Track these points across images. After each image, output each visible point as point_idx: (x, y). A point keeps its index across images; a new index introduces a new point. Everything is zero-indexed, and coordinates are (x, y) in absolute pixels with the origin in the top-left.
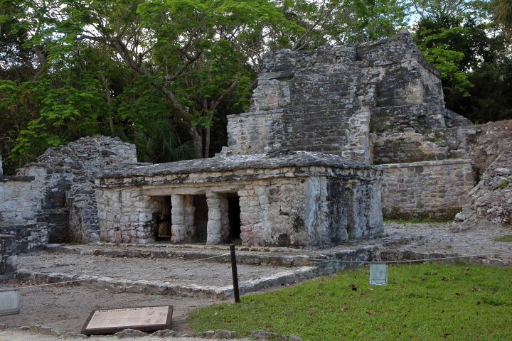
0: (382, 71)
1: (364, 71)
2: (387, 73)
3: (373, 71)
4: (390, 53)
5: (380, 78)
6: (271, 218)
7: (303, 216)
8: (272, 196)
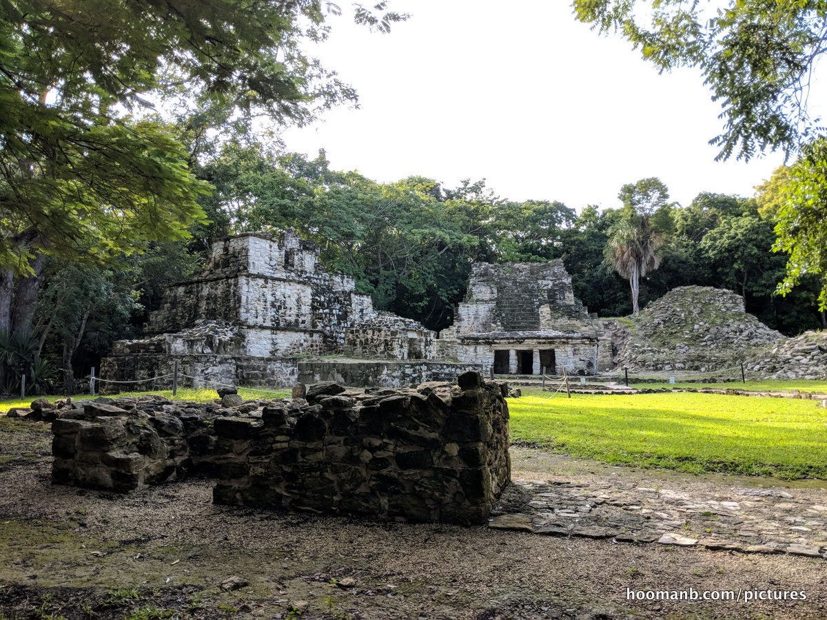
0: (551, 284)
1: (540, 282)
2: (554, 285)
3: (545, 282)
4: (555, 273)
5: (549, 287)
6: (575, 363)
7: (592, 361)
8: (575, 352)
